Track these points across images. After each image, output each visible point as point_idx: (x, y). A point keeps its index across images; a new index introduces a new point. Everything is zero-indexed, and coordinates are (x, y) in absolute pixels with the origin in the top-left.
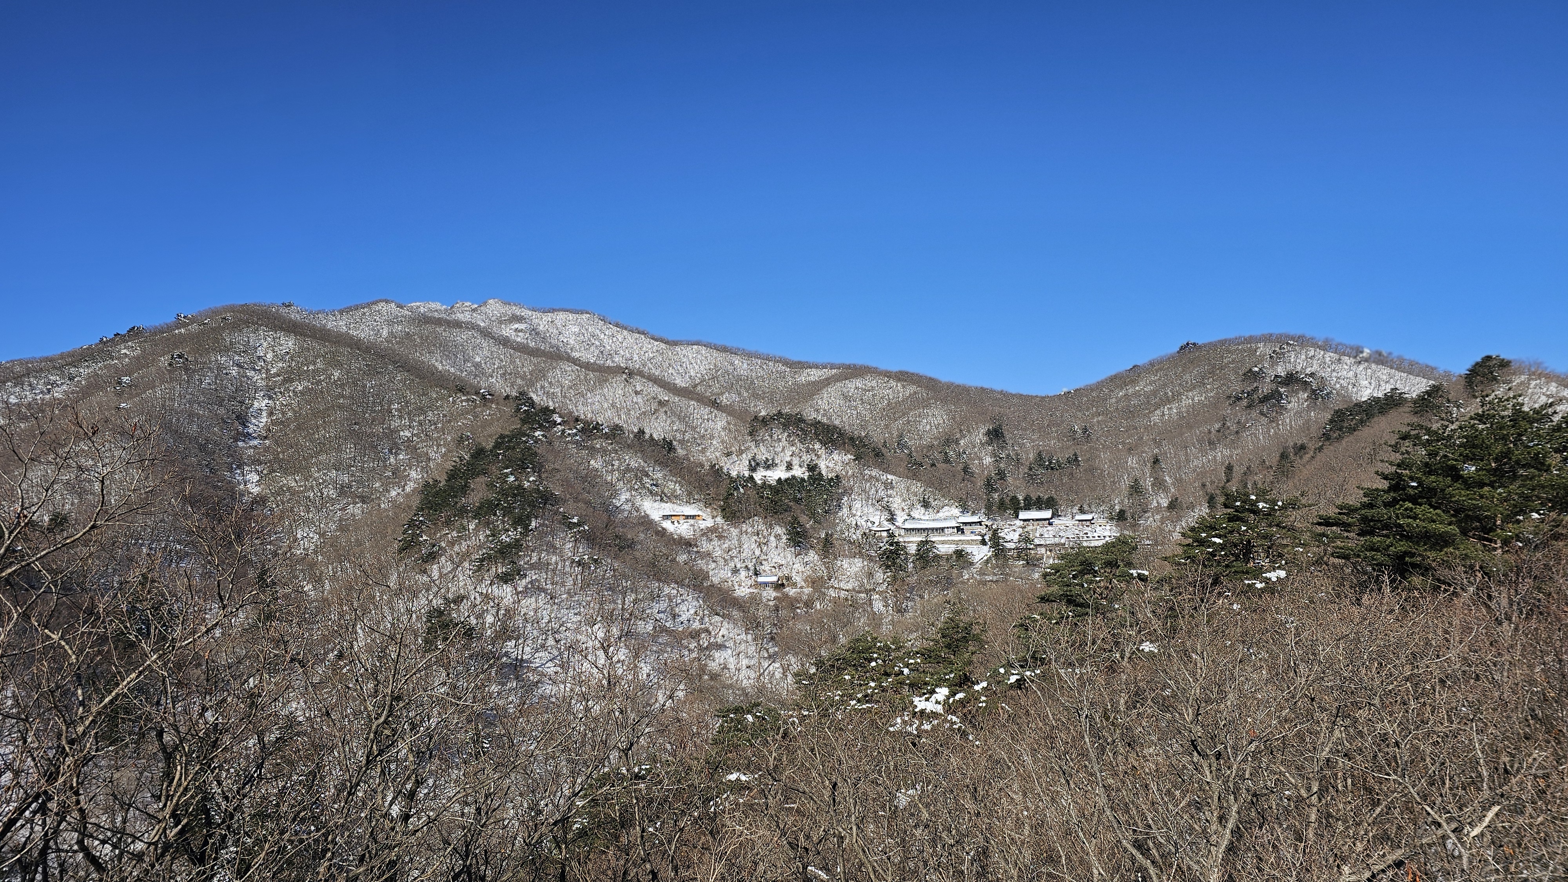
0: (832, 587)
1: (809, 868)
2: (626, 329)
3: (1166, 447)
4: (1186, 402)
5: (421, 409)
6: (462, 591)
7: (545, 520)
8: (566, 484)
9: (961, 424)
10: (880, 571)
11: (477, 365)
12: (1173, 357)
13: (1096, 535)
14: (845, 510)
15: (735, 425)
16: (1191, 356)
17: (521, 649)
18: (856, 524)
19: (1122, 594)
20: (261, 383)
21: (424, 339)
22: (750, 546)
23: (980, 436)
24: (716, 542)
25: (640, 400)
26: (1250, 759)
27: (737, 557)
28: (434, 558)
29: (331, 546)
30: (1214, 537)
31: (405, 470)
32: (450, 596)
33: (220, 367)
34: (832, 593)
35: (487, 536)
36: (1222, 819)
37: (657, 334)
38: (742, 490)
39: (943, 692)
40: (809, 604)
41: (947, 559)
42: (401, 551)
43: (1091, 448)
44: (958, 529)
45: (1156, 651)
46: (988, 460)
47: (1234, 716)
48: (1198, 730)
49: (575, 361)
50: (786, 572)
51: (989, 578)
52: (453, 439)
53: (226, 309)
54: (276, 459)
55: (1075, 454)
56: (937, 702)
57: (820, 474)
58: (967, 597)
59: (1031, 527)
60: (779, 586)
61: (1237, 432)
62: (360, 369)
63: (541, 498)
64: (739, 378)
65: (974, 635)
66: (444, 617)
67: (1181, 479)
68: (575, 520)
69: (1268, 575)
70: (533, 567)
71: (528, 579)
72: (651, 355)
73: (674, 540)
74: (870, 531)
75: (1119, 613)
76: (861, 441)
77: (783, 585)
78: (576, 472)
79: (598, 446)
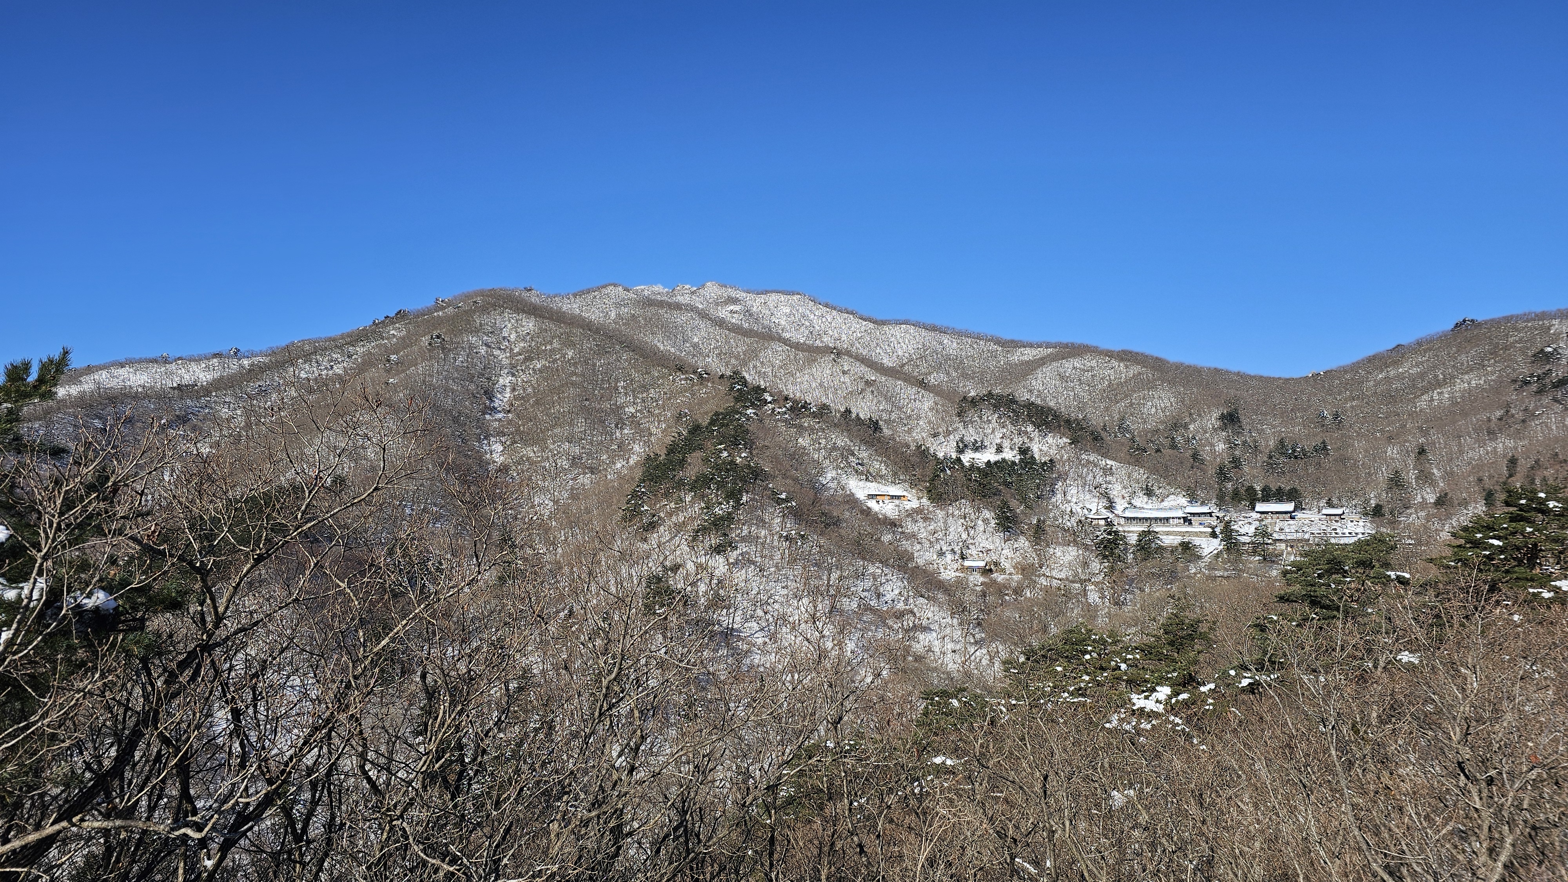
0: (1044, 575)
1: (1017, 860)
2: (835, 309)
3: (1434, 435)
4: (1460, 386)
5: (644, 386)
6: (678, 560)
7: (755, 495)
8: (775, 459)
9: (1190, 408)
10: (1096, 560)
11: (695, 346)
12: (1445, 336)
13: (1346, 531)
14: (1059, 496)
15: (943, 406)
16: (1468, 334)
17: (731, 619)
18: (1071, 511)
19: (1377, 598)
20: (505, 362)
21: (648, 320)
22: (956, 528)
23: (1212, 419)
24: (921, 524)
25: (847, 380)
26: (1529, 787)
27: (942, 540)
28: (654, 527)
29: (564, 513)
30: (1492, 538)
31: (629, 443)
32: (668, 563)
33: (471, 347)
34: (1043, 581)
35: (702, 508)
36: (1492, 852)
37: (866, 314)
38: (948, 472)
39: (1164, 692)
40: (1018, 591)
41: (1172, 551)
42: (624, 518)
43: (1343, 435)
44: (1185, 519)
45: (1417, 662)
46: (1221, 447)
47: (1512, 738)
48: (1466, 753)
49: (786, 342)
50: (994, 558)
51: (1218, 573)
52: (672, 416)
53: (477, 294)
54: (518, 430)
55: (1324, 442)
56: (1157, 701)
57: (1032, 457)
58: (1194, 592)
59: (1269, 520)
60: (986, 571)
61: (1524, 421)
62: (591, 349)
63: (752, 473)
64: (948, 358)
65: (1201, 633)
66: (662, 584)
67: (1452, 473)
68: (783, 496)
69: (1558, 583)
70: (743, 539)
71: (739, 551)
72: (859, 335)
73: (879, 519)
74: (1086, 518)
75: (1373, 617)
76: (1078, 424)
77: (991, 570)
78: (785, 449)
79: (806, 425)
